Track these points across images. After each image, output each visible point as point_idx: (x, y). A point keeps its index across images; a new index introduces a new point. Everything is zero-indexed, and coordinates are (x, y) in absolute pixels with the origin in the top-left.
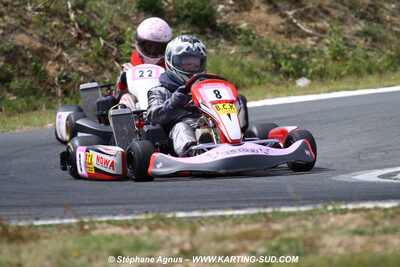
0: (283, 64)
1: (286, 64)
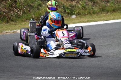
0: (67, 10)
1: (68, 10)
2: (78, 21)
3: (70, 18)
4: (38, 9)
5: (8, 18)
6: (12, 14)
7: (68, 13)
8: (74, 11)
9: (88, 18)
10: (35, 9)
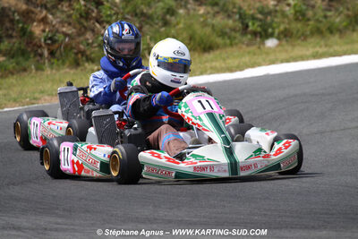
2: (284, 56)
3: (262, 46)
4: (166, 23)
5: (76, 54)
6: (90, 41)
7: (255, 34)
8: (270, 25)
9: (314, 47)
10: (157, 24)
